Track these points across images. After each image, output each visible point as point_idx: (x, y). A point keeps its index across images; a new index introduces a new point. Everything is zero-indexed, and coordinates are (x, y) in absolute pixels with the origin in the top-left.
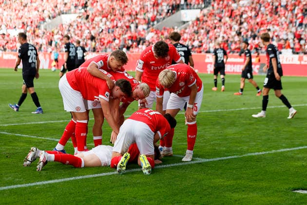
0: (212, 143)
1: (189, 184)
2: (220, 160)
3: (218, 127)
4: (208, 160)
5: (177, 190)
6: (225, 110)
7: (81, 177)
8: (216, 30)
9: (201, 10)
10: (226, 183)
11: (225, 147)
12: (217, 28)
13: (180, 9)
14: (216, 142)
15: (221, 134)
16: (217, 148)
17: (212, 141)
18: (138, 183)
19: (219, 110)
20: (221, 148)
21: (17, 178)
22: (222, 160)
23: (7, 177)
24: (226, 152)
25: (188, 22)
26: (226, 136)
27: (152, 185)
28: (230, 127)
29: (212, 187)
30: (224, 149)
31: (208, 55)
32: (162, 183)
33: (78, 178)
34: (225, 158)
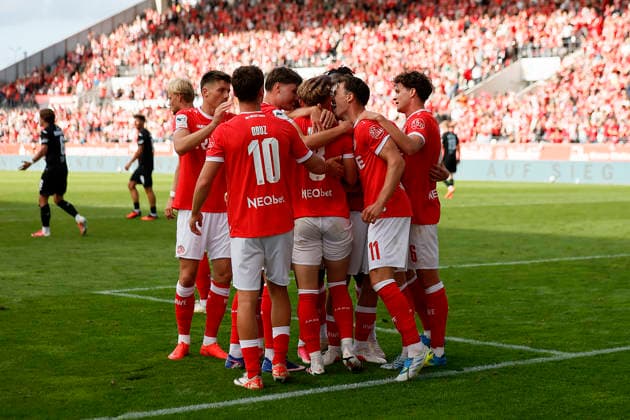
0: (582, 321)
1: (538, 403)
2: (597, 355)
3: (596, 289)
4: (574, 355)
5: (514, 414)
6: (609, 256)
7: (325, 389)
8: (590, 99)
9: (562, 59)
10: (609, 401)
11: (608, 329)
12: (593, 93)
13: (519, 56)
14: (590, 319)
15: (600, 304)
16: (592, 331)
17: (583, 317)
18: (436, 401)
19: (597, 257)
20: (601, 332)
21: (200, 390)
22: (603, 355)
23: (181, 389)
24: (610, 338)
25: (534, 82)
26: (610, 308)
27: (464, 404)
28: (617, 290)
29: (582, 408)
30: (607, 332)
31: (575, 147)
32: (485, 400)
33: (320, 390)
34: (608, 351)
